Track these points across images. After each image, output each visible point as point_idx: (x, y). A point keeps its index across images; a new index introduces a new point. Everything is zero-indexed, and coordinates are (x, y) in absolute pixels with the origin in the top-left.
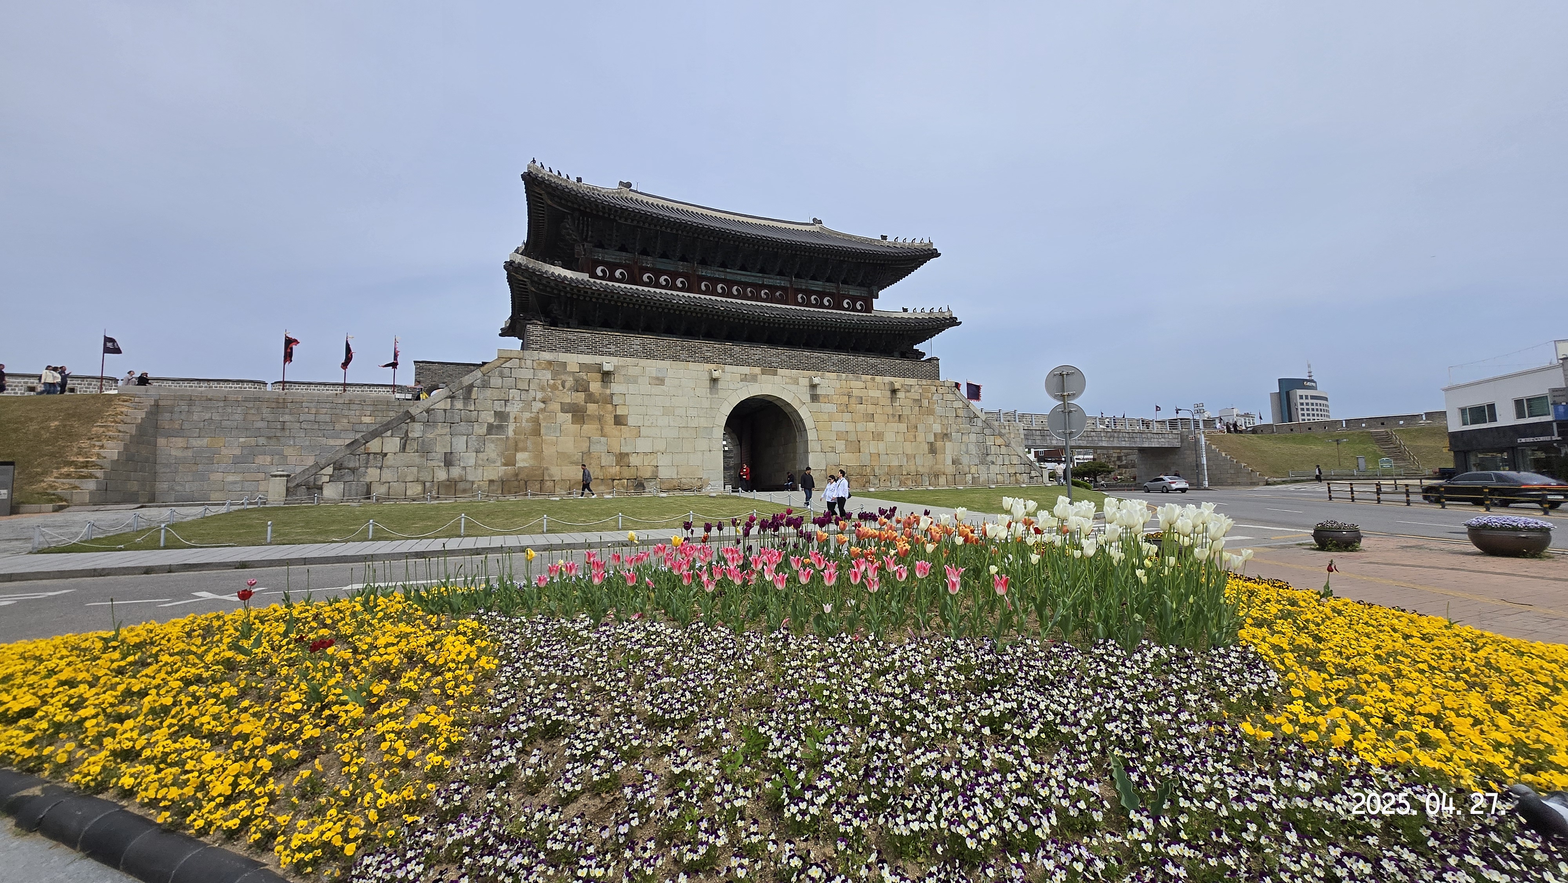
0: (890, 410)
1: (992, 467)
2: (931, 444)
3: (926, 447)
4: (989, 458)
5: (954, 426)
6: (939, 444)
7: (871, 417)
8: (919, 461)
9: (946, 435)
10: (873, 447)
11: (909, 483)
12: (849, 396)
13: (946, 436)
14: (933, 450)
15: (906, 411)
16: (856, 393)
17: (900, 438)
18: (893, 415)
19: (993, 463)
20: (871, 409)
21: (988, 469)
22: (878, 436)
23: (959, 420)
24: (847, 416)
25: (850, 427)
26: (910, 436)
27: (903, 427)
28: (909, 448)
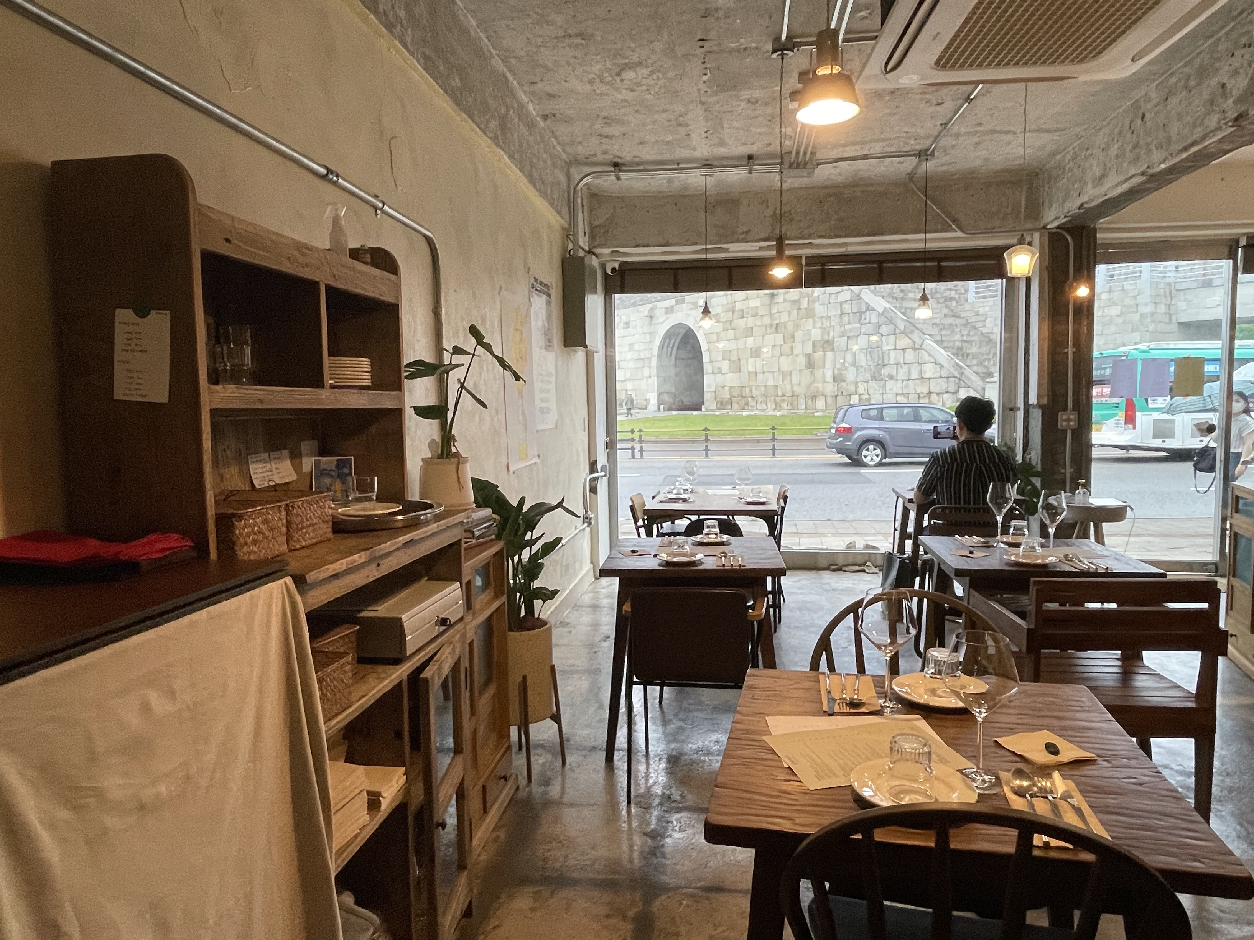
0: (767, 320)
1: (890, 384)
2: (809, 356)
3: (803, 360)
4: (886, 371)
5: (838, 329)
6: (818, 355)
7: (749, 332)
8: (795, 379)
9: (827, 342)
10: (750, 366)
11: (785, 405)
12: (733, 311)
13: (828, 344)
14: (811, 365)
15: (784, 318)
16: (739, 306)
17: (777, 352)
18: (771, 325)
19: (891, 377)
20: (750, 321)
21: (884, 386)
22: (756, 353)
23: (846, 318)
24: (731, 334)
25: (732, 345)
26: (786, 348)
27: (779, 338)
28: (785, 363)
